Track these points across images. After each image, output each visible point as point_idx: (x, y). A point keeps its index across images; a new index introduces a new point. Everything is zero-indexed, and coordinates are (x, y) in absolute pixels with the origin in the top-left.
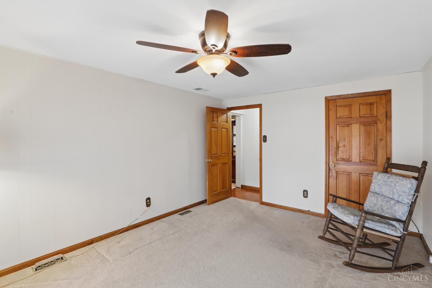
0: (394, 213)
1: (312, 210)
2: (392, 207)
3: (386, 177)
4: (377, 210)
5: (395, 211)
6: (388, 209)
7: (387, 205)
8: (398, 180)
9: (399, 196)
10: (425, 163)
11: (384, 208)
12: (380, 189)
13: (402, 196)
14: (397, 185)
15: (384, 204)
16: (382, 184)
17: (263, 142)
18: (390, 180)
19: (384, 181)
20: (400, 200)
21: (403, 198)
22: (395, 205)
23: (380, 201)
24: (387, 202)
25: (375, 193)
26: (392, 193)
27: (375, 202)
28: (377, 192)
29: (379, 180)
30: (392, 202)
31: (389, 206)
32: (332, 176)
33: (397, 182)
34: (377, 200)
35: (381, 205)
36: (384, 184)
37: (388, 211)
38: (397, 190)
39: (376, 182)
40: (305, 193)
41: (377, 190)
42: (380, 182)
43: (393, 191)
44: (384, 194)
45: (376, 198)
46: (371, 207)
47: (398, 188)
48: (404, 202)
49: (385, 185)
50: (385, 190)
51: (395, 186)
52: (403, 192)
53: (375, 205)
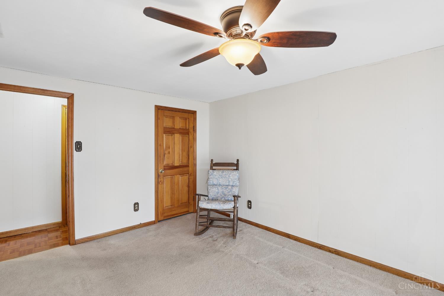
0: (234, 193)
1: (143, 222)
2: (231, 191)
3: (220, 173)
4: (220, 196)
5: (234, 192)
6: (229, 192)
7: (227, 190)
8: (230, 173)
9: (233, 182)
10: (238, 160)
11: (226, 193)
12: (218, 181)
13: (235, 182)
14: (230, 176)
15: (224, 191)
16: (219, 177)
17: (75, 151)
18: (224, 173)
19: (219, 175)
20: (234, 184)
21: (236, 183)
22: (232, 188)
23: (220, 189)
24: (226, 188)
25: (213, 185)
26: (228, 181)
27: (217, 191)
28: (215, 184)
29: (215, 175)
30: (230, 187)
31: (229, 190)
32: (161, 181)
33: (230, 174)
34: (218, 189)
35: (223, 192)
36: (220, 177)
37: (229, 194)
38: (231, 179)
39: (213, 177)
40: (136, 206)
41: (215, 183)
42: (216, 177)
43: (229, 181)
44: (221, 184)
45: (216, 188)
46: (214, 195)
47: (232, 178)
48: (236, 185)
49: (222, 178)
50: (222, 181)
51: (229, 176)
52: (235, 179)
53: (218, 193)
